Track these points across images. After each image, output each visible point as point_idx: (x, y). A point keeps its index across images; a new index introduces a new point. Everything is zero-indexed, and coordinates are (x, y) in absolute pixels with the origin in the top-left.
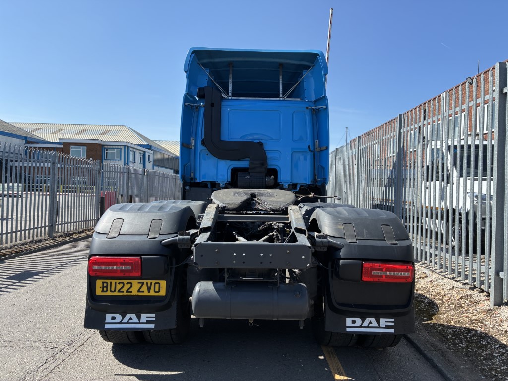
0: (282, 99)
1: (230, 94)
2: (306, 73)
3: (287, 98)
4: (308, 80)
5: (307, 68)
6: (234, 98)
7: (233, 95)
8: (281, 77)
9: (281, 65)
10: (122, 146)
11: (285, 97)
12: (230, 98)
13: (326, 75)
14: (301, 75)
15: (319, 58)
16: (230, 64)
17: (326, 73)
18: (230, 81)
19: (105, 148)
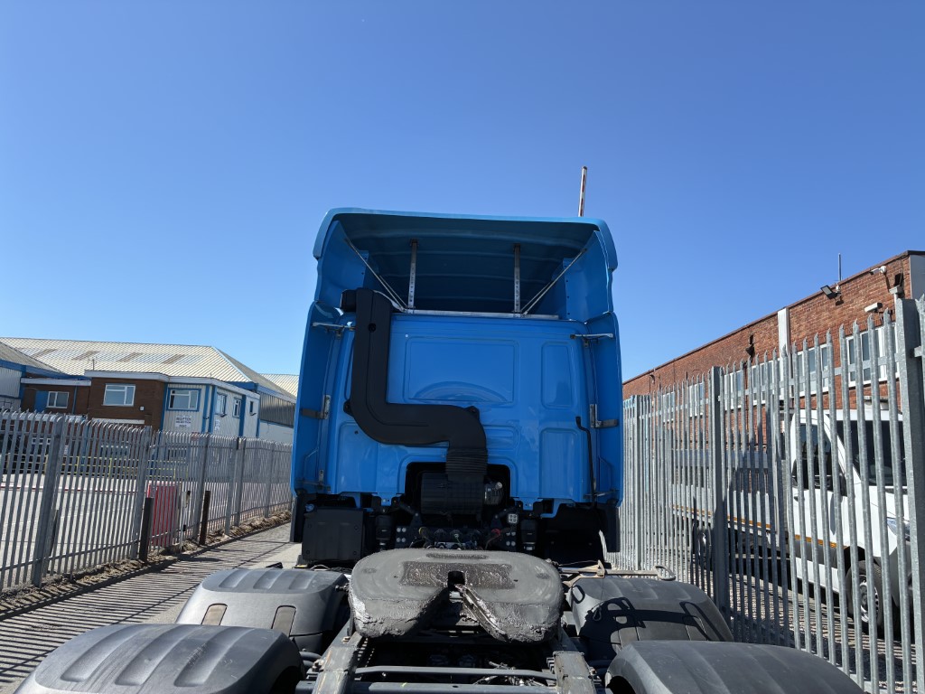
0: (518, 315)
1: (411, 304)
2: (569, 265)
3: (529, 313)
4: (573, 277)
5: (572, 253)
6: (417, 312)
7: (417, 306)
8: (517, 271)
9: (518, 246)
10: (202, 384)
11: (526, 313)
12: (410, 311)
13: (612, 270)
14: (557, 267)
15: (600, 235)
16: (412, 242)
17: (614, 266)
18: (413, 276)
19: (170, 389)
